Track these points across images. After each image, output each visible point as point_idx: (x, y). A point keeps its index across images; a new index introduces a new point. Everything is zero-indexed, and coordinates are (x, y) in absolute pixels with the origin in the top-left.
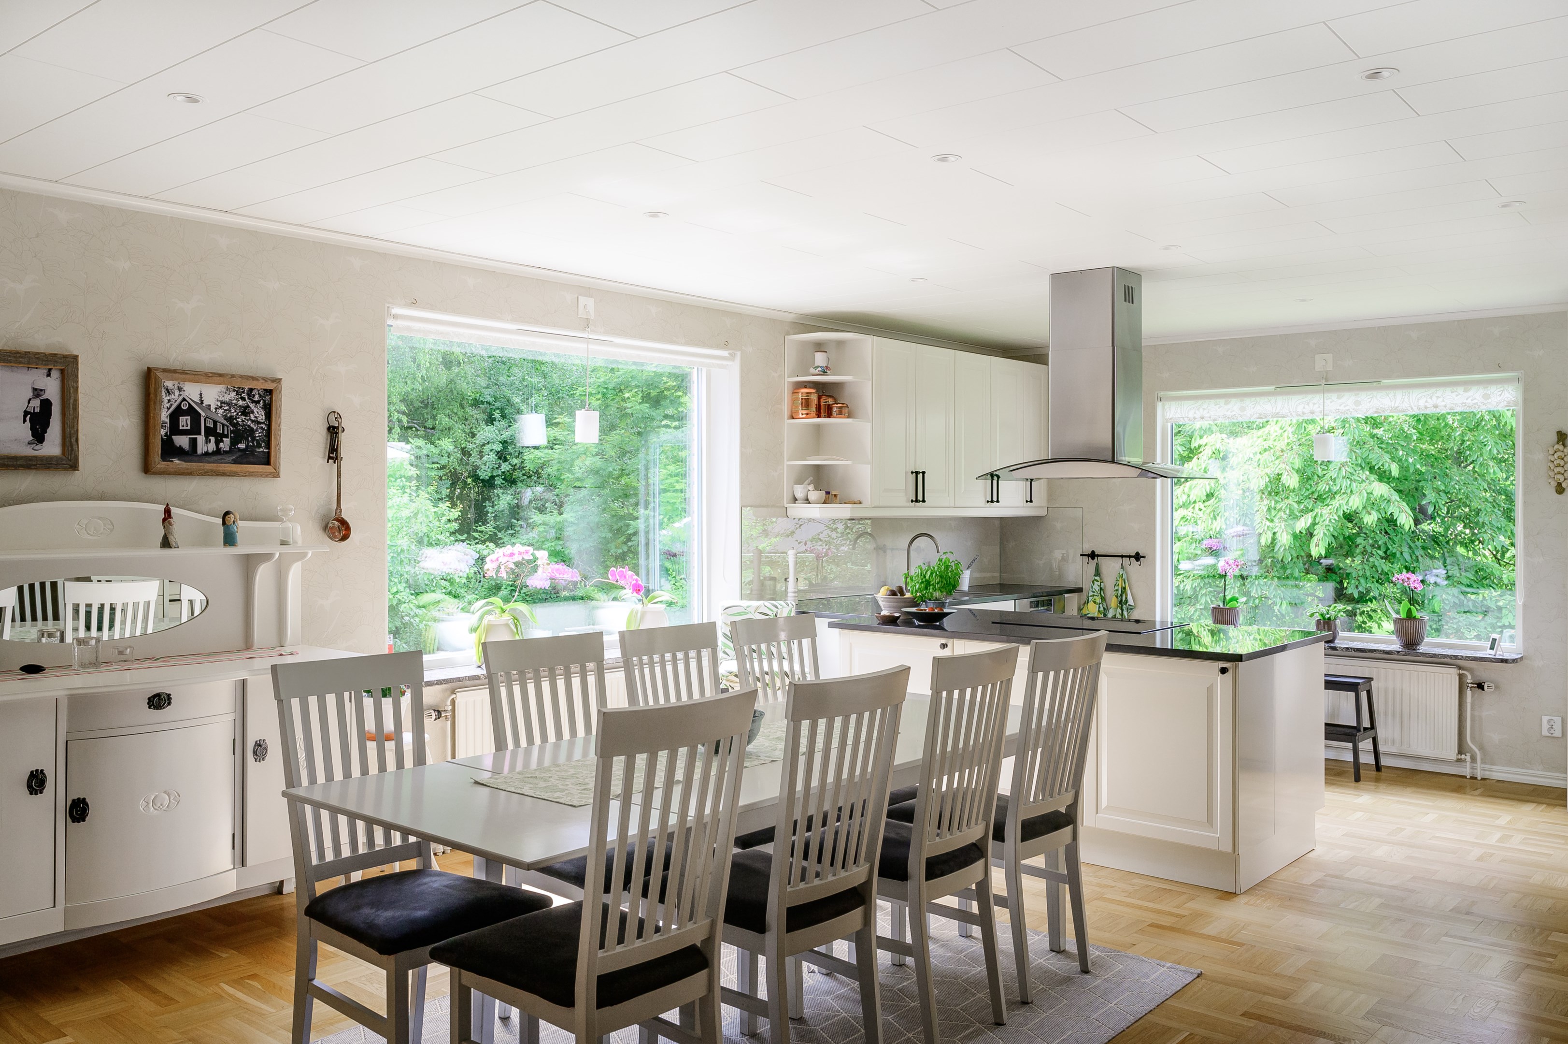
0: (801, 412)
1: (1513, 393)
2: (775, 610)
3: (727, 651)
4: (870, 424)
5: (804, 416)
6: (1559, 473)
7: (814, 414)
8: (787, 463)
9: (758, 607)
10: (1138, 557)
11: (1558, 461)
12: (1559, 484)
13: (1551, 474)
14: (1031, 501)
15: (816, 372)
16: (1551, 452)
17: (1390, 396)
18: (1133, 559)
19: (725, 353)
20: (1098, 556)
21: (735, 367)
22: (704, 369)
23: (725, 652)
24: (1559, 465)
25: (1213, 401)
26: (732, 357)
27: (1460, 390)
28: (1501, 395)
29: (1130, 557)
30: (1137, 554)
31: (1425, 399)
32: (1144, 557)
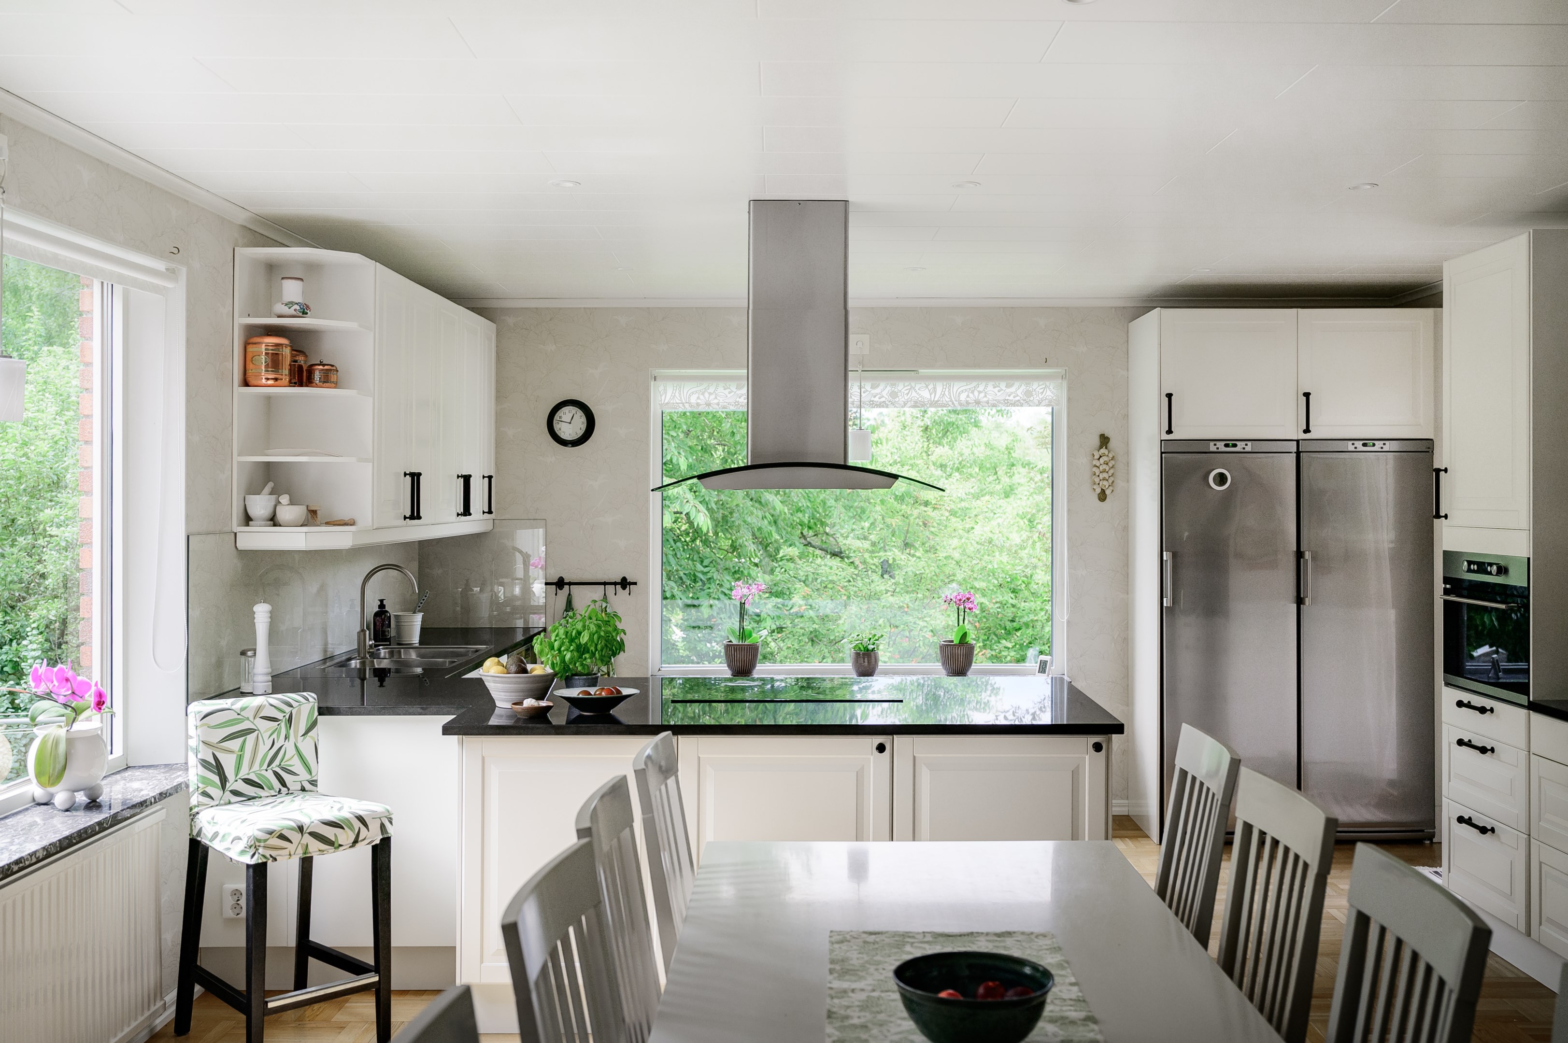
0: (264, 376)
1: (1055, 391)
2: (288, 709)
3: (210, 790)
4: (371, 399)
5: (270, 382)
6: (1104, 479)
7: (286, 380)
8: (237, 459)
9: (259, 708)
10: (624, 583)
11: (1105, 467)
12: (1103, 491)
13: (1097, 480)
14: (490, 512)
15: (291, 311)
16: (1097, 457)
17: (930, 387)
18: (618, 587)
19: (160, 265)
20: (570, 584)
21: (178, 290)
22: (118, 289)
23: (205, 794)
24: (1104, 471)
25: (721, 384)
26: (171, 274)
27: (1003, 385)
28: (1042, 393)
29: (615, 584)
30: (624, 579)
31: (967, 393)
32: (635, 584)
